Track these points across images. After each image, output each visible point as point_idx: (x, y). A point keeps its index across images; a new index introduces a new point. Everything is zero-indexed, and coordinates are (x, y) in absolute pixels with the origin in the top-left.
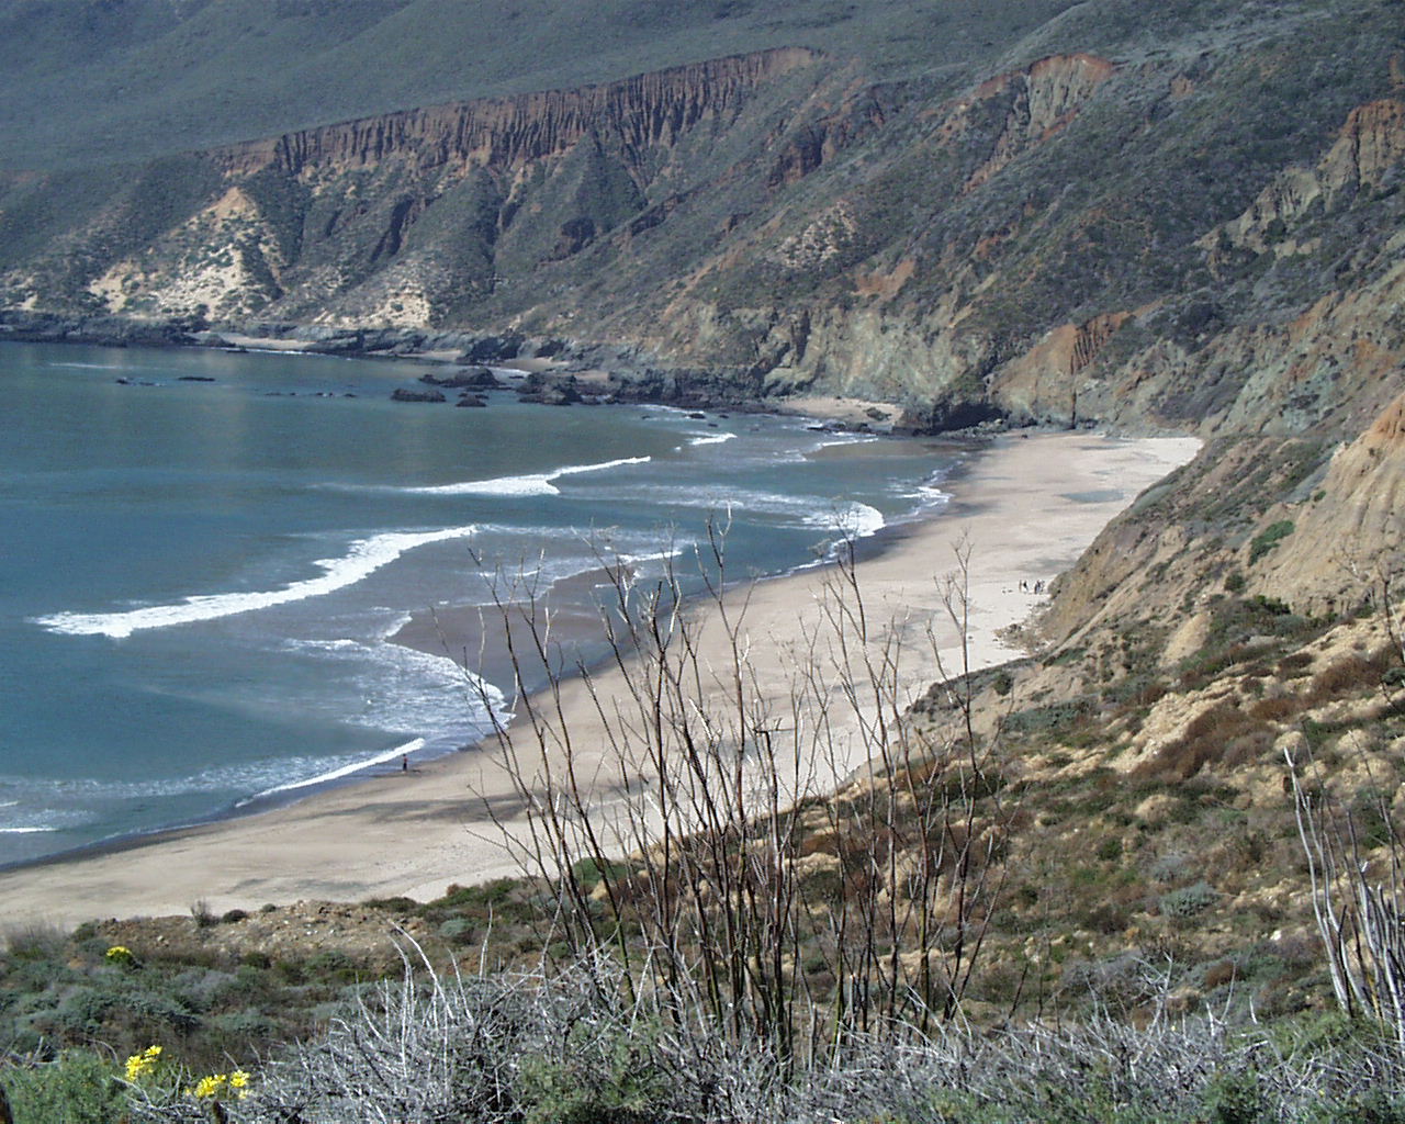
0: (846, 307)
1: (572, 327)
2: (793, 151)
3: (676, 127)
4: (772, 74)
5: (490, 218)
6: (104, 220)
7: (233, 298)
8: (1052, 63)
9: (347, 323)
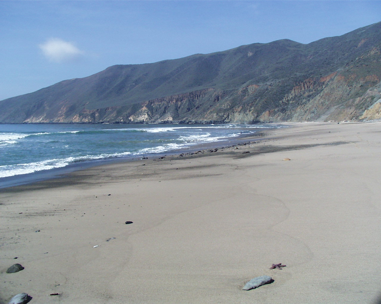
0: (233, 113)
1: (192, 119)
2: (216, 98)
3: (197, 97)
4: (208, 91)
5: (177, 109)
6: (129, 111)
7: (147, 119)
8: (250, 86)
9: (162, 120)
